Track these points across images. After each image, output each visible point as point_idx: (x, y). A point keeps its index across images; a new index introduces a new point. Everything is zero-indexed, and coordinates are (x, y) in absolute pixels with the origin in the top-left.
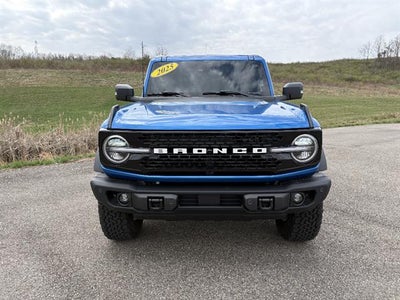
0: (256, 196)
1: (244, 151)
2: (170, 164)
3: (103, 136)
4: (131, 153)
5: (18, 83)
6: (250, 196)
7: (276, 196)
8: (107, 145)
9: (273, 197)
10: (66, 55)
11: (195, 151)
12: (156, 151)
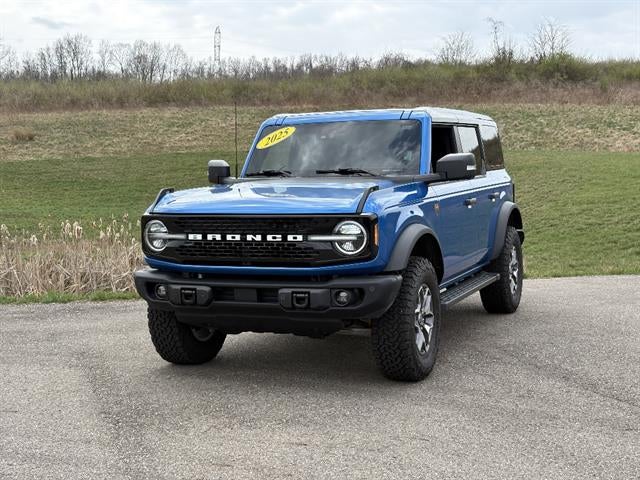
0: (290, 291)
1: (279, 238)
2: (204, 251)
3: (145, 220)
4: (170, 240)
5: (161, 146)
6: (285, 291)
7: (312, 291)
8: (150, 231)
9: (309, 293)
10: (291, 59)
11: (229, 237)
12: (191, 237)
